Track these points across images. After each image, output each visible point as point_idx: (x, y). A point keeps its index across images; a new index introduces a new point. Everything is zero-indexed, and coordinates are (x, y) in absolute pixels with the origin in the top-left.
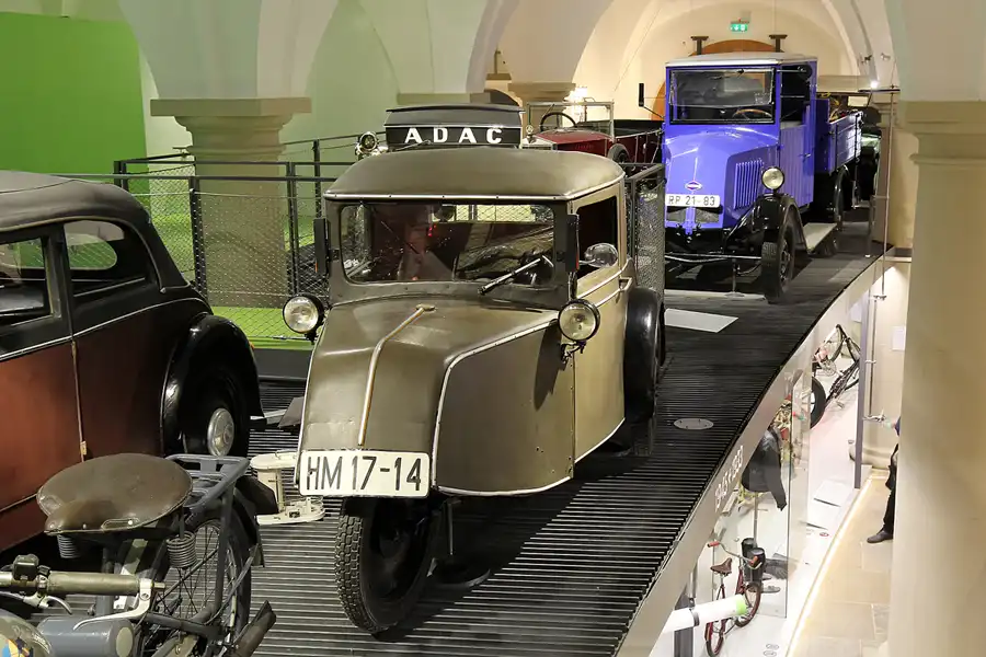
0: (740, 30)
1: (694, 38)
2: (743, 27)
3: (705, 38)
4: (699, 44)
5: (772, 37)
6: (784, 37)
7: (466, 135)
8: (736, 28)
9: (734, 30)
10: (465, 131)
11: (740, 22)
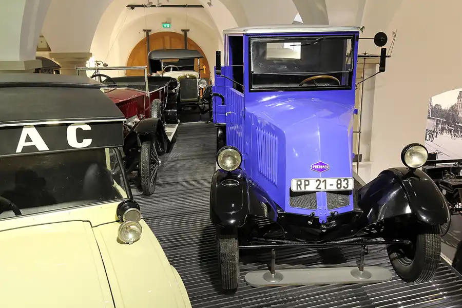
0: (166, 27)
1: (144, 31)
2: (168, 25)
3: (150, 31)
4: (148, 34)
5: (182, 30)
6: (188, 30)
7: (28, 139)
8: (165, 26)
9: (164, 27)
10: (25, 132)
11: (166, 23)
